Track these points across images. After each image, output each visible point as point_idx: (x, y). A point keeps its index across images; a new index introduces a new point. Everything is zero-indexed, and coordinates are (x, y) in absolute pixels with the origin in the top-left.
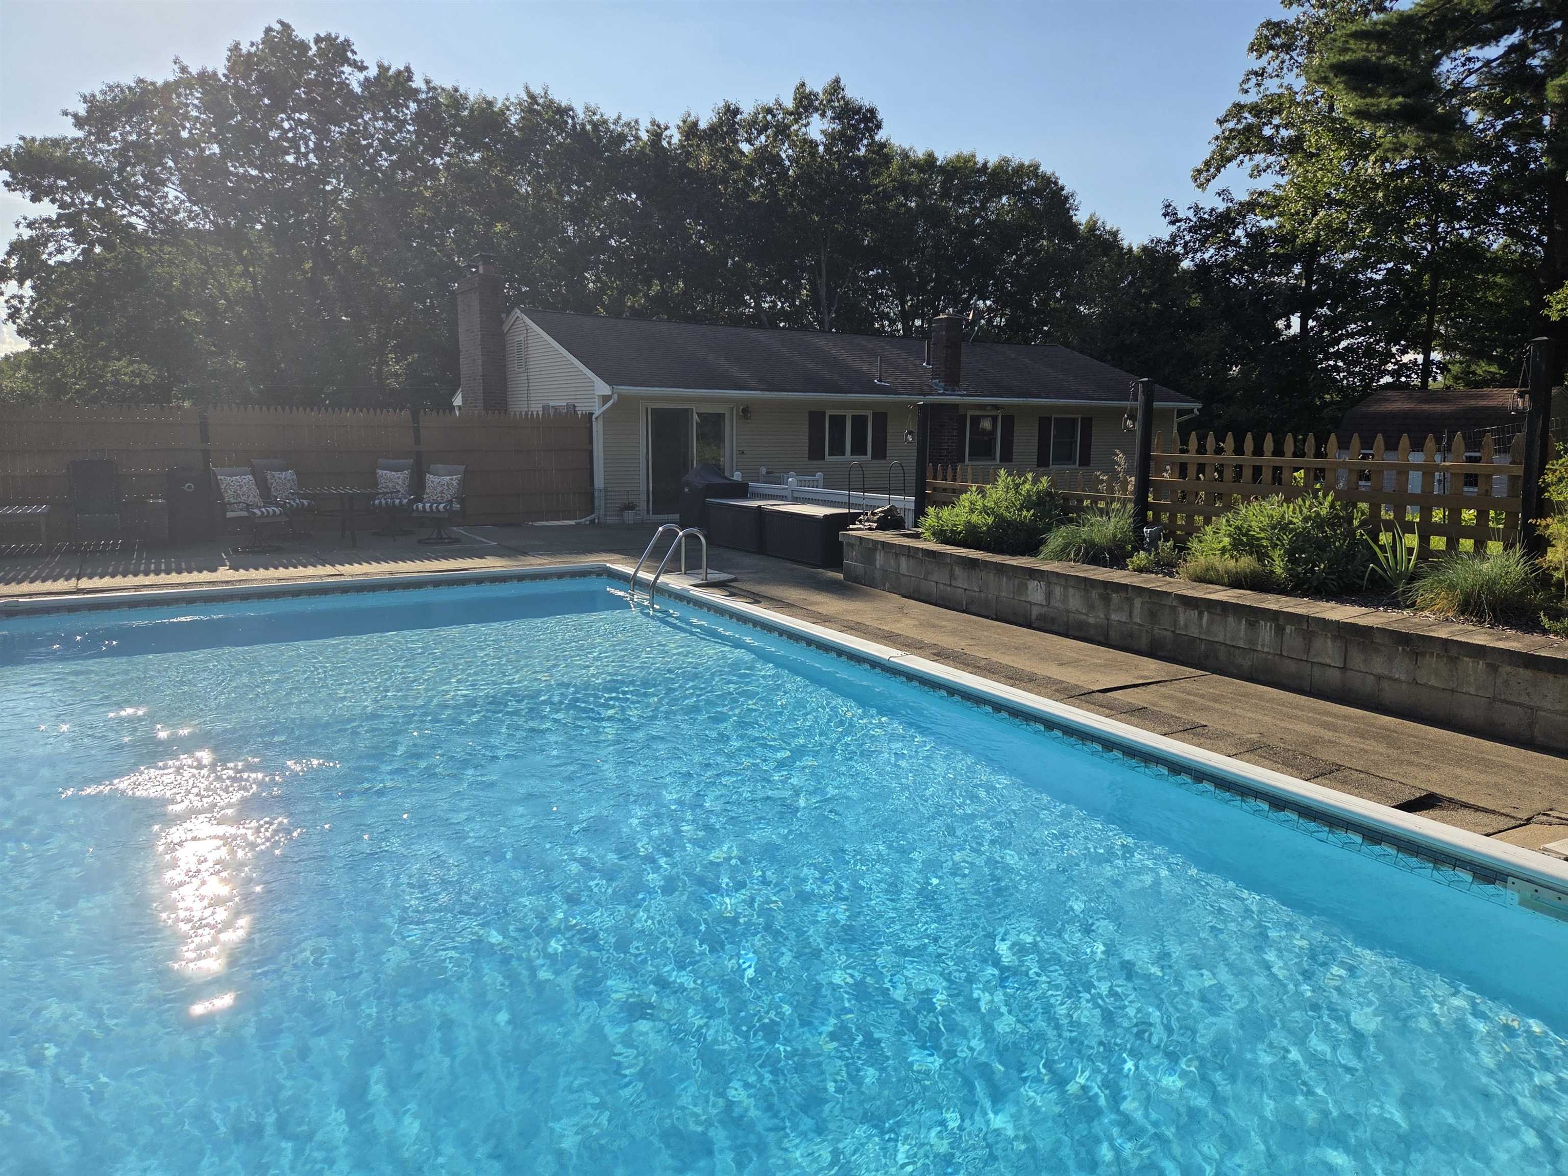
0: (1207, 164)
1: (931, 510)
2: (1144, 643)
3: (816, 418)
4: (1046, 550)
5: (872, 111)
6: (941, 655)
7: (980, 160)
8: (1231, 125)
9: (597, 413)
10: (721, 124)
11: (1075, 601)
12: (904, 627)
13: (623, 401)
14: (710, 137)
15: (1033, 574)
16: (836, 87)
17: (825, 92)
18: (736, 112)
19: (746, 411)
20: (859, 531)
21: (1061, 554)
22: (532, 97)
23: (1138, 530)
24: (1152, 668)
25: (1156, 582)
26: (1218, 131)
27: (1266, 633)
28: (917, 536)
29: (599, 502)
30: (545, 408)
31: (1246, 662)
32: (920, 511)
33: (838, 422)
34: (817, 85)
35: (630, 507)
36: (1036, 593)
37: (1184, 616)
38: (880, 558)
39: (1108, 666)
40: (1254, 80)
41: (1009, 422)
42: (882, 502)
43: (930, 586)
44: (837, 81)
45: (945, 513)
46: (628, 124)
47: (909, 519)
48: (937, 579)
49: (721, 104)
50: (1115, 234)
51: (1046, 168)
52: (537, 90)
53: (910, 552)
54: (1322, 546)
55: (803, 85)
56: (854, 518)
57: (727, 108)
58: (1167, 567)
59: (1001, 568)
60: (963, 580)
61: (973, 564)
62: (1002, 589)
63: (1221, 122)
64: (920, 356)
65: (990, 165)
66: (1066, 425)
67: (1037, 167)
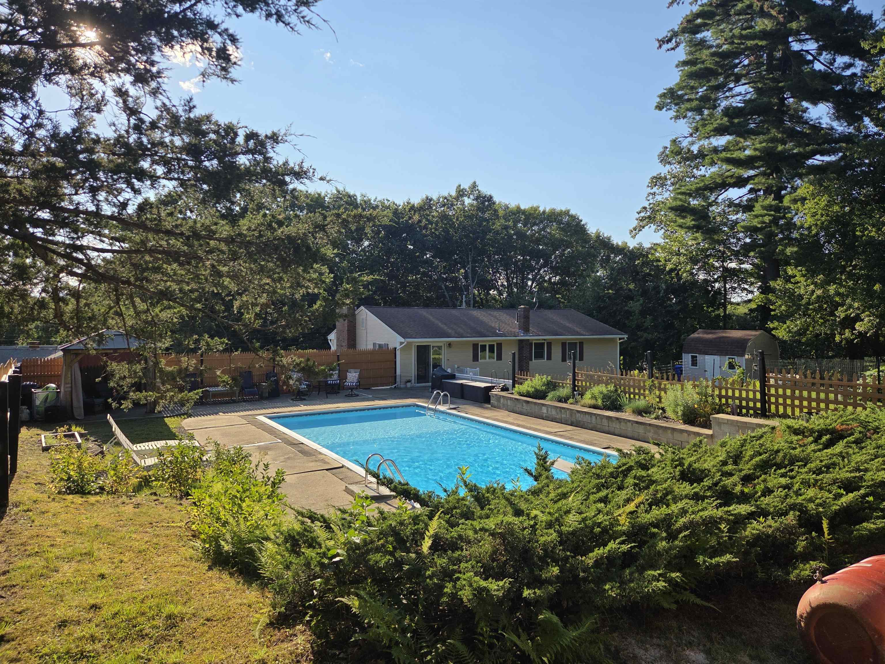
0: (635, 229)
1: (516, 385)
2: (569, 423)
3: (475, 346)
4: (548, 398)
5: (491, 197)
6: (519, 426)
7: (541, 209)
8: (642, 214)
9: (398, 348)
10: (425, 204)
11: (554, 412)
12: (510, 419)
13: (409, 344)
14: (419, 210)
15: (543, 405)
16: (474, 186)
17: (470, 188)
18: (431, 200)
19: (450, 344)
20: (495, 392)
21: (551, 400)
22: (338, 191)
23: (573, 392)
24: (570, 428)
25: (572, 407)
26: (637, 216)
27: (594, 417)
28: (512, 394)
29: (398, 379)
30: (374, 344)
31: (590, 426)
32: (514, 386)
33: (483, 348)
34: (466, 185)
35: (409, 381)
36: (544, 410)
37: (578, 415)
38: (502, 400)
39: (560, 428)
40: (651, 197)
41: (549, 344)
42: (503, 382)
43: (516, 409)
44: (475, 183)
45: (521, 386)
46: (380, 201)
47: (510, 388)
48: (518, 407)
49: (424, 197)
50: (609, 238)
51: (572, 212)
52: (341, 189)
53: (511, 399)
54: (610, 397)
55: (460, 186)
56: (493, 387)
57: (427, 198)
58: (576, 402)
59: (535, 403)
60: (525, 407)
61: (528, 402)
62: (536, 409)
63: (639, 213)
64: (514, 318)
65: (547, 210)
66: (573, 345)
67: (568, 211)
